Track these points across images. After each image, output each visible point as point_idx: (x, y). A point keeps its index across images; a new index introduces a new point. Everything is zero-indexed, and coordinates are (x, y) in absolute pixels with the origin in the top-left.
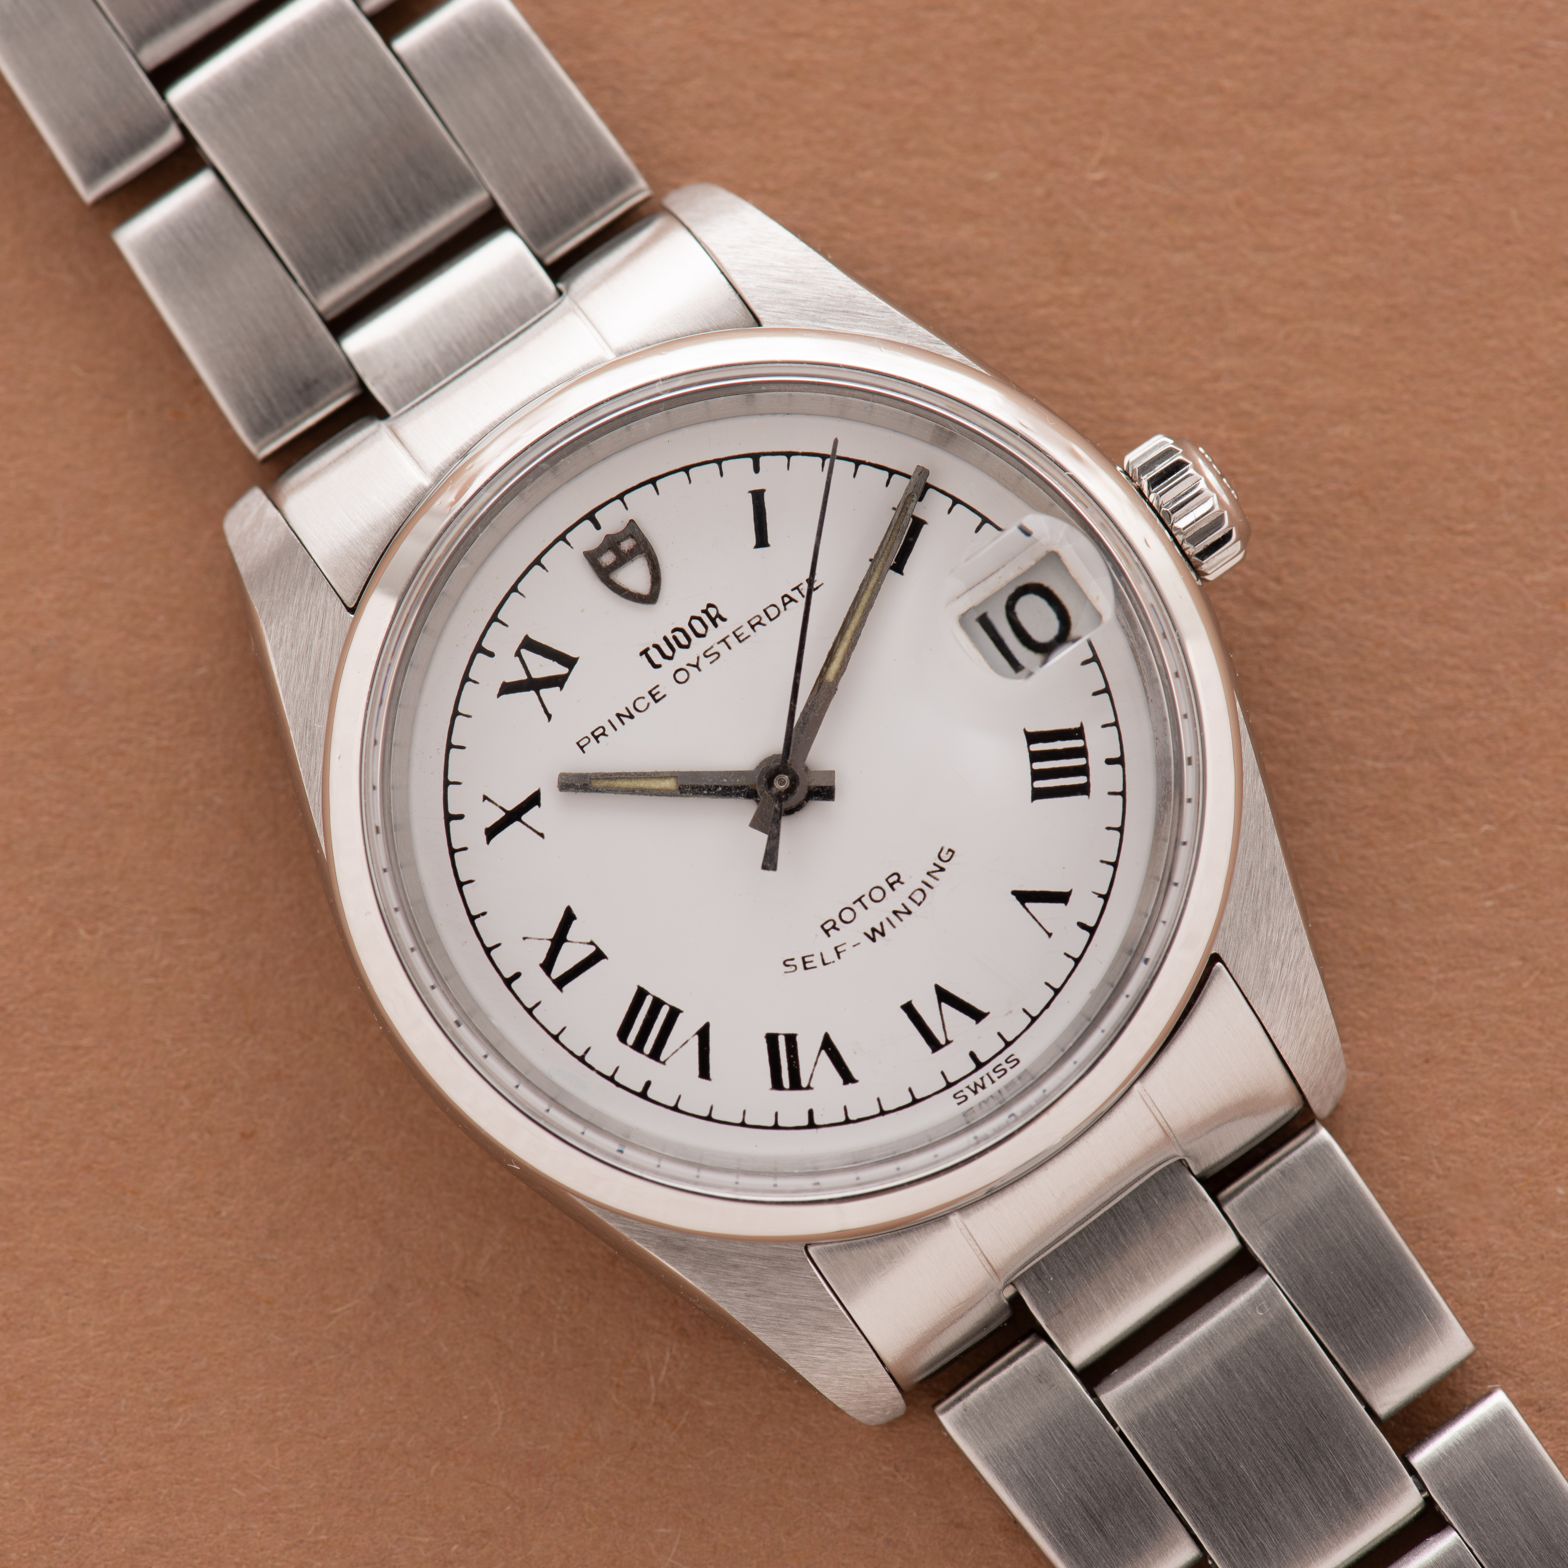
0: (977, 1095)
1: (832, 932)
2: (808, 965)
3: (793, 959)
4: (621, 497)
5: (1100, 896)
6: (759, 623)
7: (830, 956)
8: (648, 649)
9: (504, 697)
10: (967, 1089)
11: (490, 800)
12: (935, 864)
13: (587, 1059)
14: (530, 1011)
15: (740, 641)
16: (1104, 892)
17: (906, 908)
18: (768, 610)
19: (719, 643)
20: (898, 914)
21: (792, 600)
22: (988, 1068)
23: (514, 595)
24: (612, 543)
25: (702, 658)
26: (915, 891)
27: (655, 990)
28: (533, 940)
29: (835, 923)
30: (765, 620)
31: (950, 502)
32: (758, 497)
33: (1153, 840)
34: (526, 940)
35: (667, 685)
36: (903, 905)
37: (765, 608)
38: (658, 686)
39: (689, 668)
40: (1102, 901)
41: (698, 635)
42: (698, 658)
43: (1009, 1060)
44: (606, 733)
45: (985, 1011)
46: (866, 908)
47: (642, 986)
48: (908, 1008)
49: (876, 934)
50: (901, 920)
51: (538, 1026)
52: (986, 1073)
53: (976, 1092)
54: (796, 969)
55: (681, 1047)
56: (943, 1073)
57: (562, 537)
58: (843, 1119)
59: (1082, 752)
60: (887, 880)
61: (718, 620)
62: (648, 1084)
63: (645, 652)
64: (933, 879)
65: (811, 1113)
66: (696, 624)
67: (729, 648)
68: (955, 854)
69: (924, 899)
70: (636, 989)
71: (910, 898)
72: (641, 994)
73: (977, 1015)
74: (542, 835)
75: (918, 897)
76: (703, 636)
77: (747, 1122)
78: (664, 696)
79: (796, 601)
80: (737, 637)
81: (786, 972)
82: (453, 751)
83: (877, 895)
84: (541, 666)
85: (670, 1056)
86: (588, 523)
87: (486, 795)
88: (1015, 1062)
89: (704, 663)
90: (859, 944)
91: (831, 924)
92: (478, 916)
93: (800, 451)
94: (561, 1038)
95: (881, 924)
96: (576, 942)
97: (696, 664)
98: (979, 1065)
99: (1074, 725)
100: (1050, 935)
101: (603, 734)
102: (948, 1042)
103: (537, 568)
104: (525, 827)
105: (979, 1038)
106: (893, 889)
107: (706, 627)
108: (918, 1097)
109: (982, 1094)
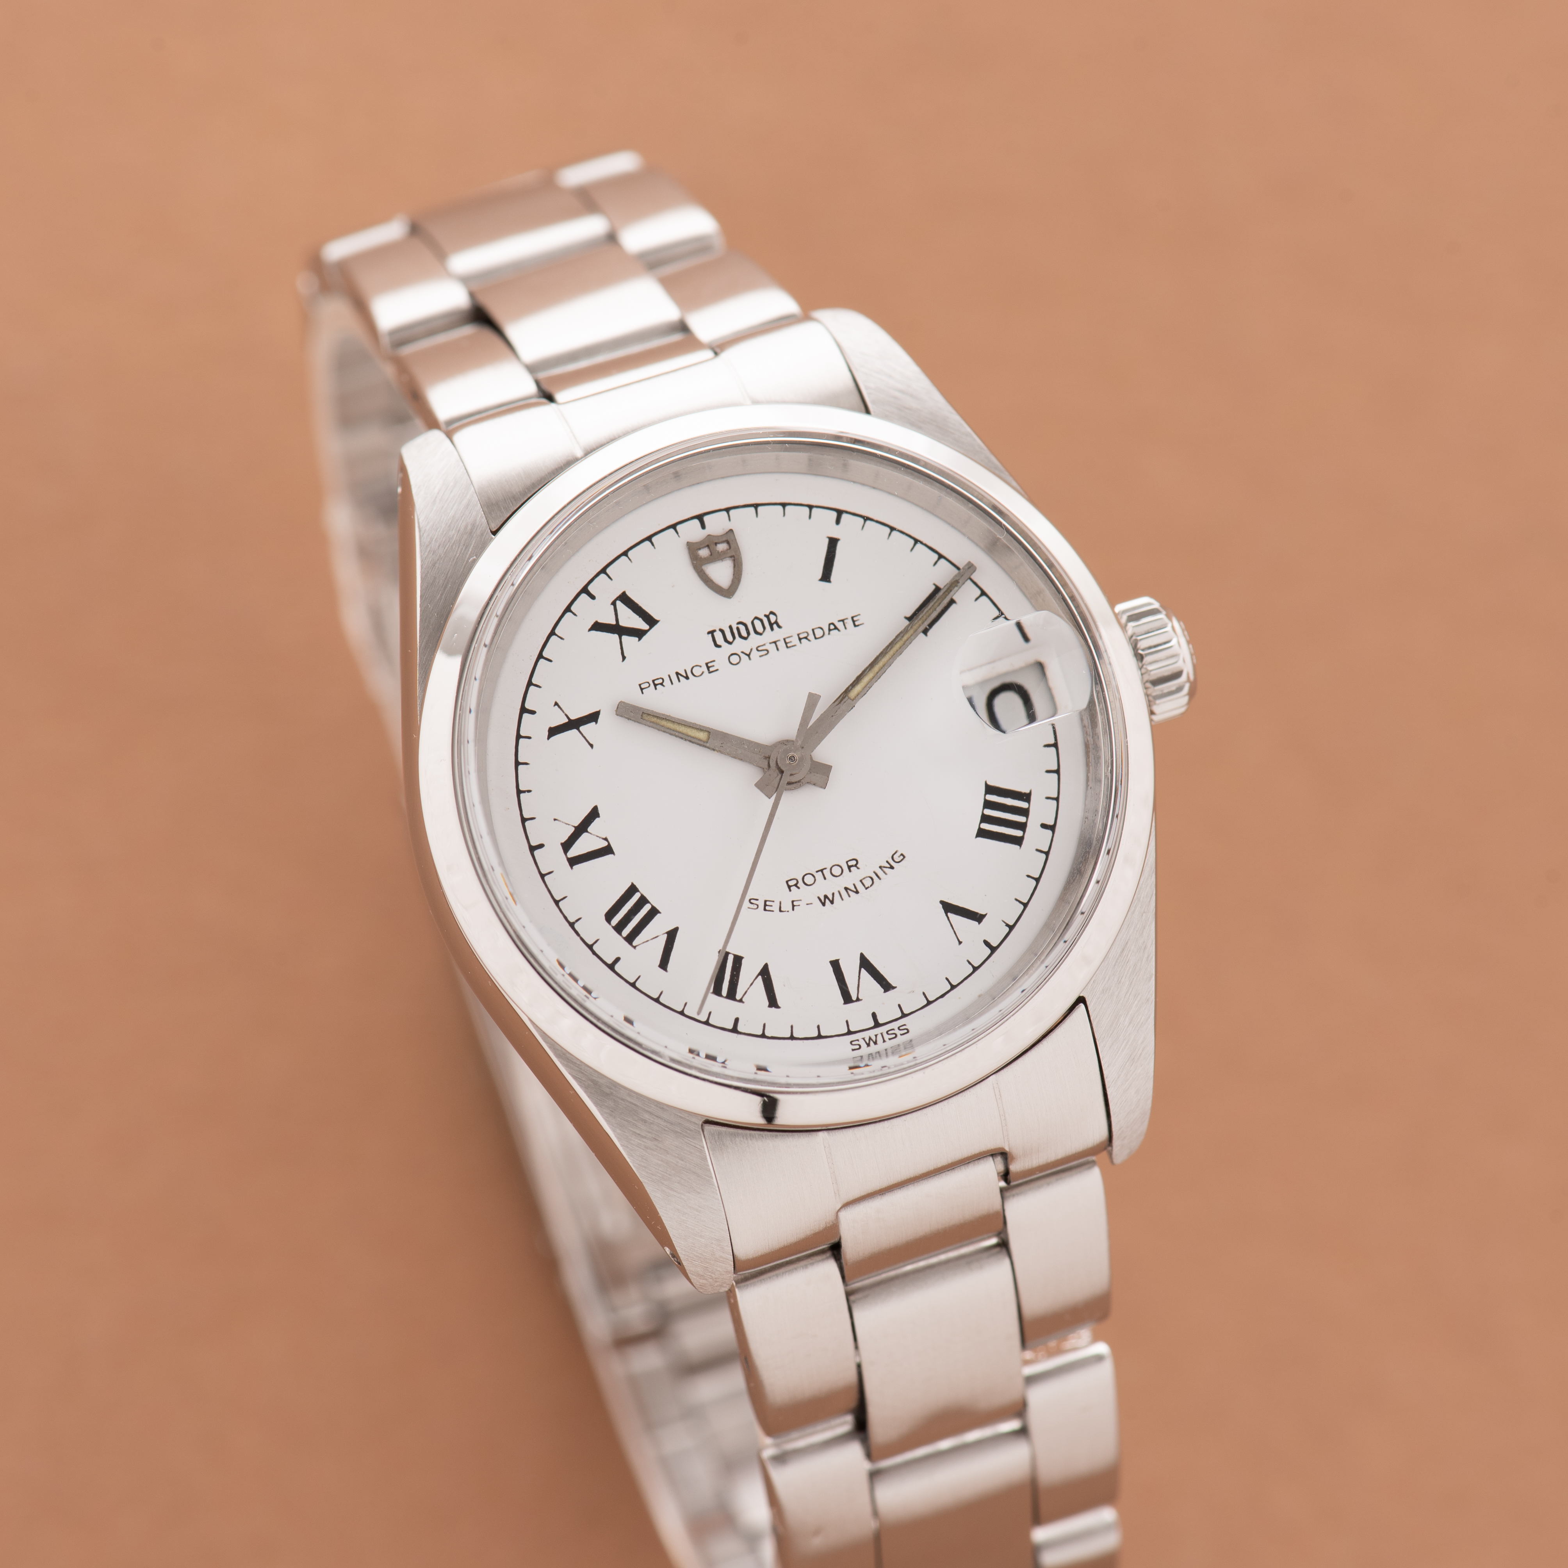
0: (869, 1048)
2: (767, 908)
3: (757, 900)
4: (727, 510)
5: (1007, 925)
6: (806, 638)
7: (787, 906)
8: (714, 631)
9: (593, 632)
10: (862, 1040)
11: (559, 707)
12: (887, 862)
13: (576, 926)
14: (542, 876)
15: (787, 647)
16: (1011, 923)
17: (855, 887)
18: (815, 631)
19: (770, 643)
20: (848, 891)
21: (836, 628)
22: (883, 1029)
23: (624, 558)
24: (710, 542)
25: (754, 650)
26: (867, 877)
27: (644, 889)
28: (561, 823)
29: (797, 882)
30: (811, 637)
31: (979, 592)
32: (833, 543)
33: (1061, 894)
34: (556, 821)
35: (721, 662)
36: (854, 885)
37: (814, 628)
38: (714, 661)
39: (742, 655)
40: (1007, 929)
41: (756, 632)
42: (751, 650)
43: (901, 1028)
44: (664, 684)
45: (894, 985)
46: (825, 878)
47: (635, 884)
48: (835, 965)
49: (827, 900)
50: (849, 896)
51: (546, 889)
52: (881, 1032)
53: (868, 1045)
54: (758, 908)
55: (652, 939)
56: (847, 1022)
57: (674, 526)
58: (760, 1033)
59: (1025, 812)
60: (847, 862)
61: (775, 626)
62: (618, 960)
63: (712, 633)
64: (883, 872)
65: (737, 1020)
66: (758, 624)
67: (778, 649)
68: (905, 859)
69: (871, 886)
70: (630, 884)
71: (861, 881)
72: (633, 890)
73: (887, 986)
74: (592, 746)
75: (868, 882)
76: (761, 634)
77: (686, 1012)
78: (717, 670)
79: (839, 630)
80: (786, 643)
81: (749, 908)
82: (542, 660)
83: (837, 871)
84: (629, 618)
85: (641, 944)
86: (696, 522)
87: (558, 702)
88: (906, 1031)
89: (755, 654)
90: (811, 904)
91: (794, 882)
92: (524, 792)
93: (875, 519)
94: (561, 904)
95: (833, 894)
96: (594, 835)
97: (748, 653)
98: (877, 1025)
99: (1025, 790)
100: (960, 943)
101: (662, 684)
102: (858, 1000)
103: (647, 543)
104: (580, 735)
105: (883, 1004)
106: (850, 871)
107: (764, 628)
108: (823, 1034)
109: (873, 1048)
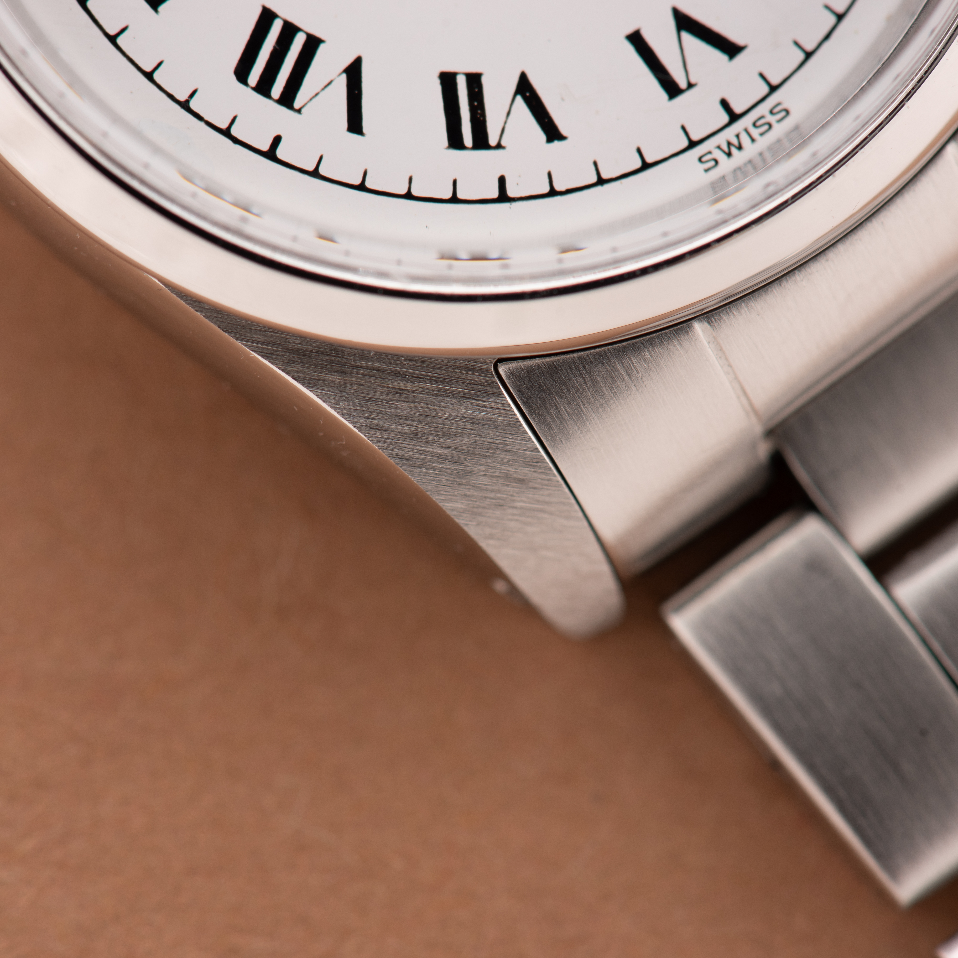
0: (731, 159)
10: (717, 150)
13: (193, 105)
14: (113, 39)
22: (746, 122)
27: (285, 11)
43: (774, 111)
45: (742, 44)
47: (268, 5)
48: (636, 40)
51: (124, 60)
52: (744, 127)
53: (729, 154)
55: (324, 90)
56: (683, 128)
58: (546, 189)
62: (277, 140)
65: (502, 181)
70: (259, 10)
72: (267, 17)
73: (731, 49)
77: (415, 192)
85: (308, 102)
88: (784, 113)
94: (156, 76)
98: (734, 117)
102: (690, 86)
105: (734, 80)
108: (649, 159)
109: (738, 157)
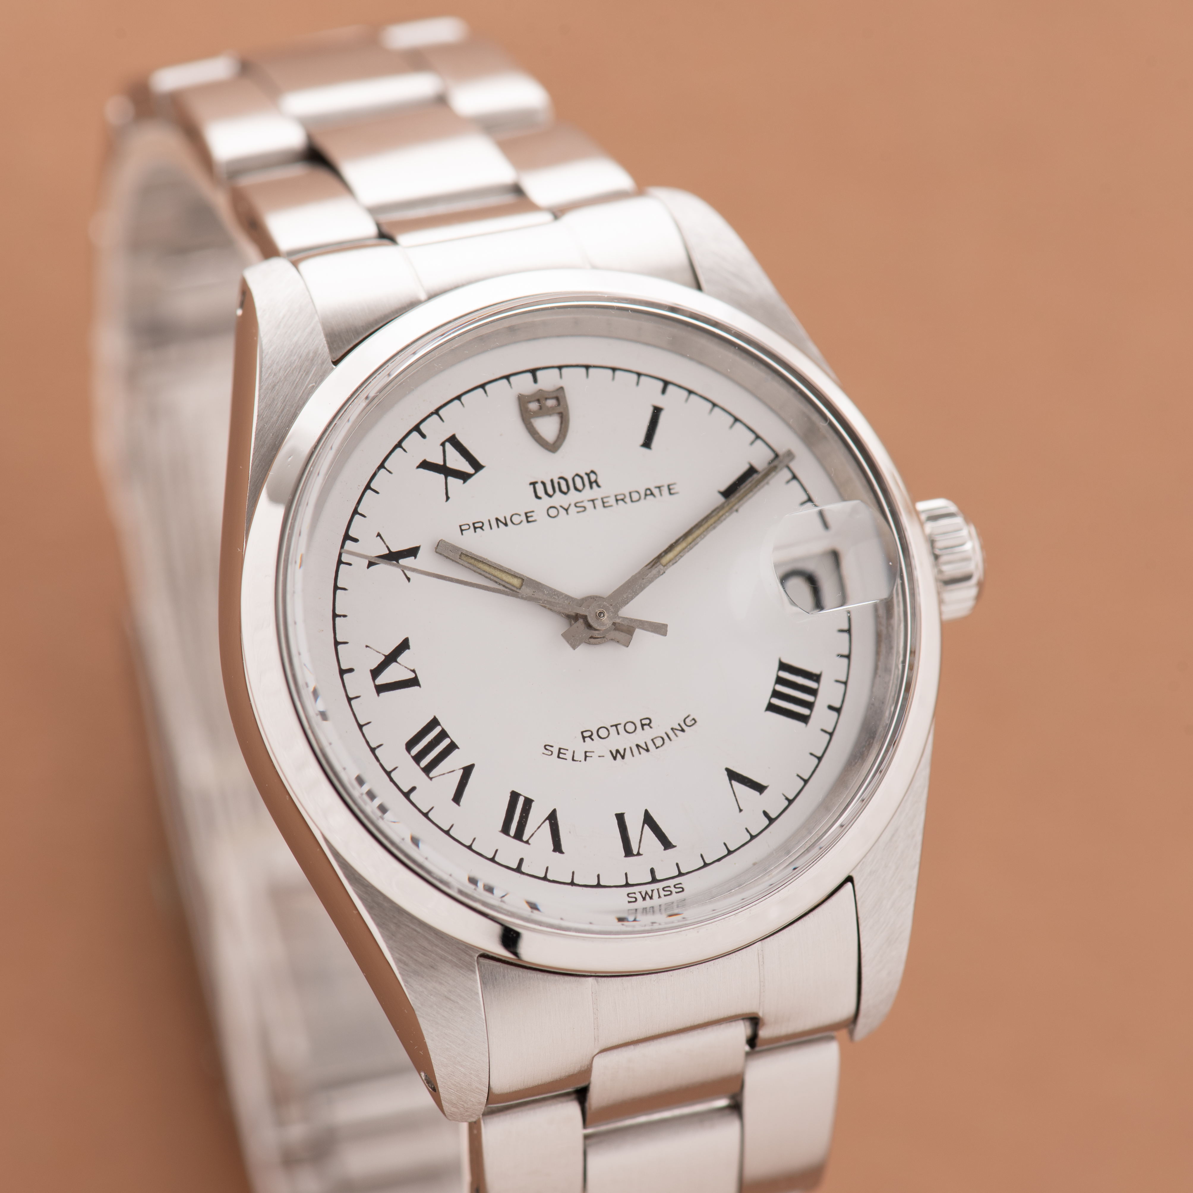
0: (644, 902)
1: (587, 739)
2: (561, 756)
3: (552, 746)
4: (560, 368)
5: (787, 799)
6: (623, 500)
7: (580, 756)
8: (536, 483)
9: (421, 470)
10: (639, 893)
11: (381, 538)
12: (679, 725)
13: (377, 752)
14: (349, 700)
15: (604, 507)
16: (791, 797)
17: (646, 746)
18: (632, 494)
19: (589, 501)
20: (640, 748)
21: (652, 494)
22: (660, 885)
23: (457, 402)
24: (540, 397)
25: (573, 506)
26: (658, 737)
27: (445, 724)
28: (372, 650)
29: (592, 734)
30: (628, 499)
31: (791, 476)
32: (657, 412)
33: (841, 774)
34: (368, 648)
35: (540, 514)
36: (646, 743)
37: (631, 491)
38: (533, 512)
39: (561, 510)
40: (786, 803)
41: (576, 489)
42: (570, 505)
43: (677, 886)
44: (483, 528)
45: (674, 844)
46: (618, 733)
47: (437, 717)
48: (620, 818)
49: (618, 755)
50: (640, 753)
51: (351, 713)
52: (657, 888)
53: (644, 899)
54: (552, 754)
55: (448, 773)
56: (626, 874)
57: (507, 377)
58: (542, 875)
59: (813, 692)
60: (641, 720)
61: (594, 485)
62: (413, 789)
63: (534, 484)
64: (674, 734)
65: (521, 860)
66: (578, 481)
67: (595, 507)
68: (697, 724)
69: (662, 746)
70: (432, 717)
71: (652, 740)
72: (434, 723)
73: (667, 844)
74: (409, 579)
75: (659, 742)
76: (580, 491)
77: (474, 847)
78: (535, 521)
79: (655, 496)
80: (603, 503)
81: (543, 753)
82: (369, 491)
83: (630, 727)
84: (456, 460)
85: (438, 776)
86: (529, 376)
87: (381, 533)
88: (681, 890)
89: (573, 510)
90: (603, 756)
91: (589, 734)
92: (340, 616)
93: (699, 393)
94: (364, 728)
95: (625, 750)
96: (403, 666)
97: (566, 508)
98: (654, 880)
99: (816, 671)
100: (741, 810)
101: (481, 528)
102: (639, 854)
103: (480, 390)
104: (399, 568)
105: (662, 861)
106: (643, 729)
107: (584, 485)
108: (602, 883)
109: (648, 903)
